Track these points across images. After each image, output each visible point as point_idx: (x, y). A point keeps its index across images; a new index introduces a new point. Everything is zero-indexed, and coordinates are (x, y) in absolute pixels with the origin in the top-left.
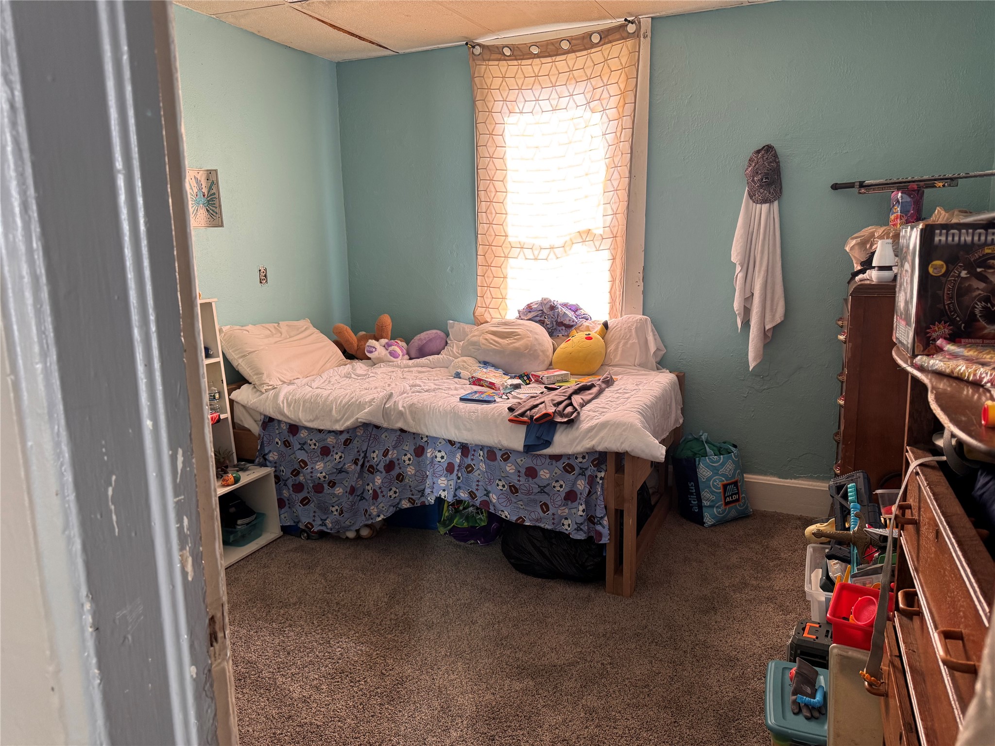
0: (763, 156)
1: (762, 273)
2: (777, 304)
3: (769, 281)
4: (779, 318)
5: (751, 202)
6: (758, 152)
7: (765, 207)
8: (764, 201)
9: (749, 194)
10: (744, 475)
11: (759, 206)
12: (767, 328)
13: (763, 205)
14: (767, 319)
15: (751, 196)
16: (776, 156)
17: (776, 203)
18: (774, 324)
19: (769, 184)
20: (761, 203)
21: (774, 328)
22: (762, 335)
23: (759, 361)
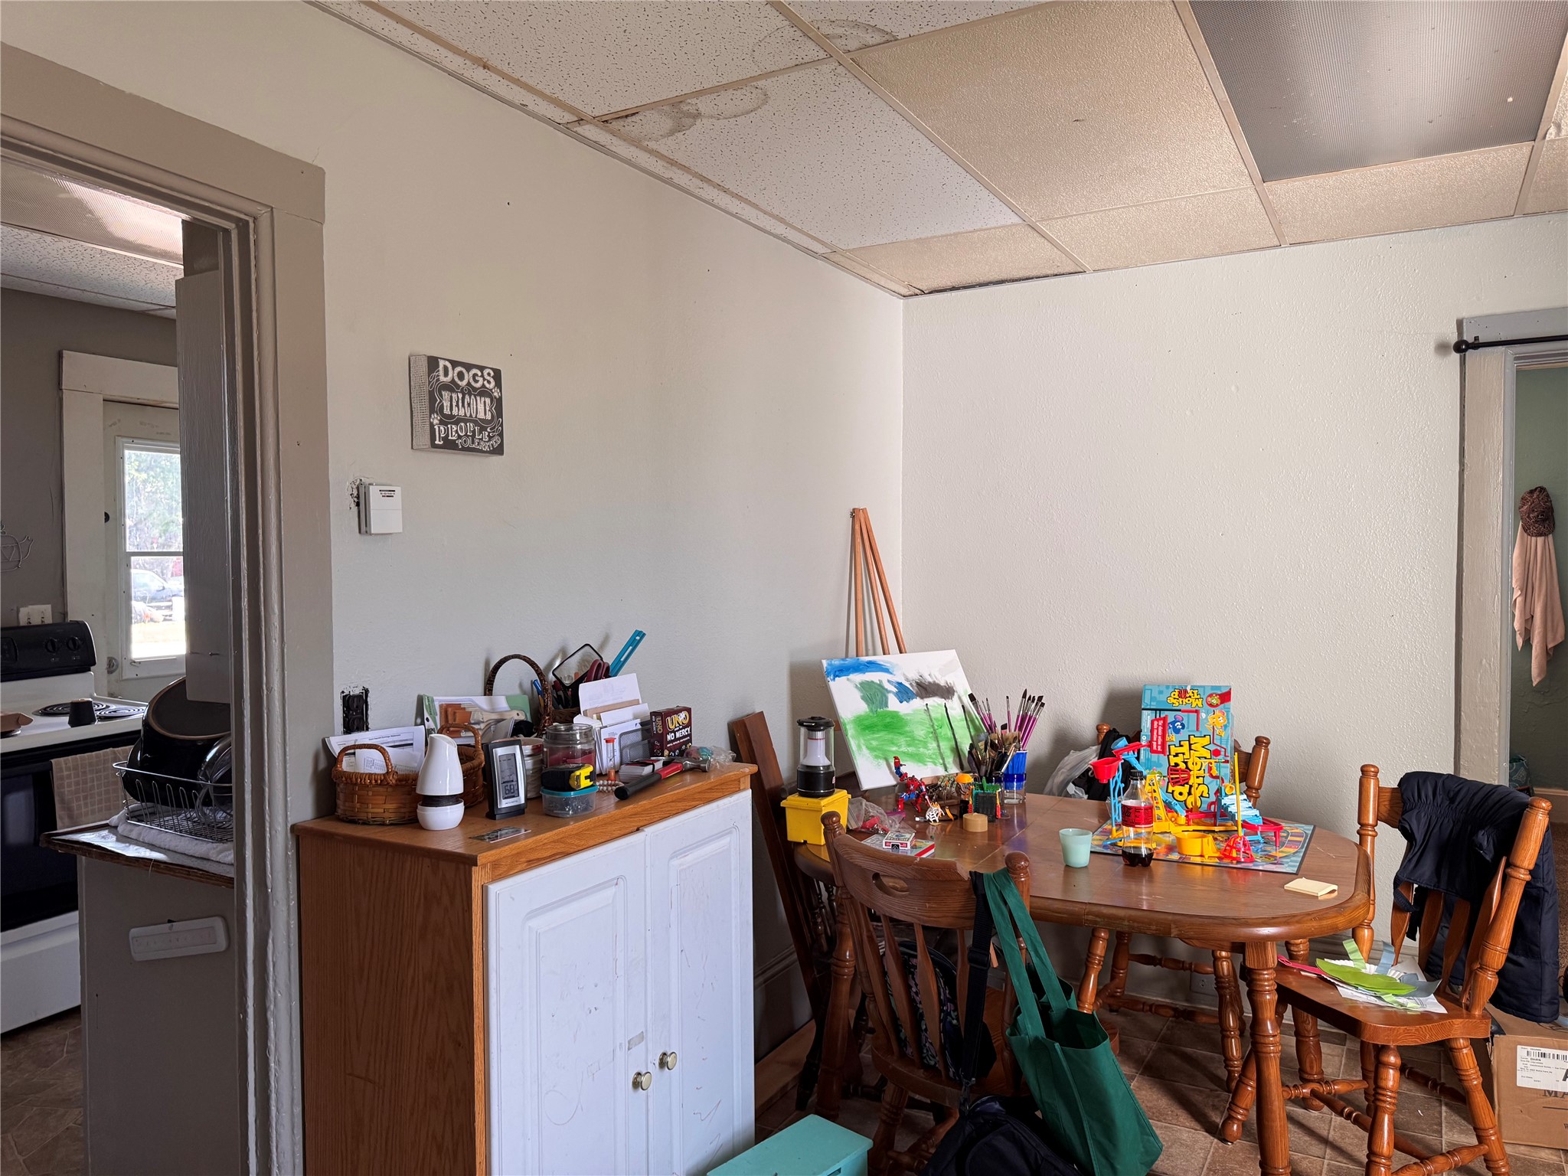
0: (1538, 497)
1: (1542, 597)
2: (1557, 625)
3: (1549, 603)
4: (1560, 638)
5: (1526, 535)
6: (1532, 492)
7: (1540, 540)
8: (1540, 535)
9: (1523, 527)
10: (1534, 789)
11: (1534, 538)
12: (1550, 646)
13: (1538, 538)
14: (1550, 636)
15: (1525, 530)
16: (1548, 496)
17: (1550, 536)
18: (1556, 643)
19: (1544, 521)
20: (1536, 536)
21: (1555, 647)
22: (1545, 653)
23: (1543, 676)
